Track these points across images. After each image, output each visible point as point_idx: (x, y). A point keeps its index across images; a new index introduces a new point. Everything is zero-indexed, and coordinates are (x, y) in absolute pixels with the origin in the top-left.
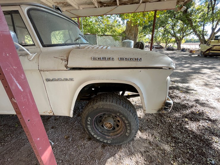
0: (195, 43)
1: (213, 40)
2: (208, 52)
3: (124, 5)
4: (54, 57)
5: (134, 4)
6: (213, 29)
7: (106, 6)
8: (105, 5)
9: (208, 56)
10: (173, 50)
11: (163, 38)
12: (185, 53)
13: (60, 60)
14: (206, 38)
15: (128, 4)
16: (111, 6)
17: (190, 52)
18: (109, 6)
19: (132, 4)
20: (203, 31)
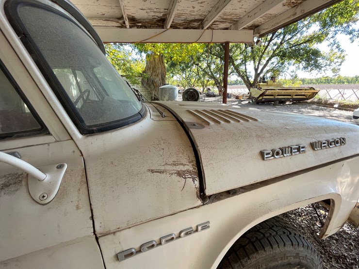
0: (232, 86)
1: (262, 83)
2: (261, 98)
3: (174, 28)
4: (152, 171)
5: (190, 29)
6: (256, 70)
7: (141, 27)
8: (140, 24)
9: (260, 103)
10: (214, 96)
11: (198, 80)
12: (230, 99)
13: (175, 178)
14: (252, 80)
15: (180, 29)
16: (150, 27)
17: (236, 99)
18: (146, 27)
19: (187, 28)
20: (246, 72)
